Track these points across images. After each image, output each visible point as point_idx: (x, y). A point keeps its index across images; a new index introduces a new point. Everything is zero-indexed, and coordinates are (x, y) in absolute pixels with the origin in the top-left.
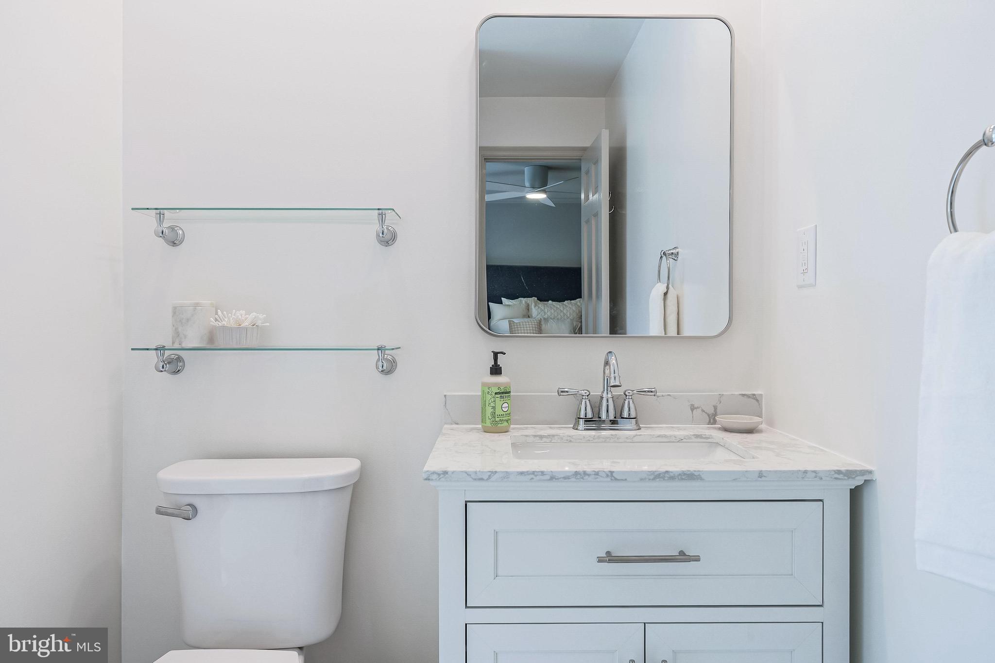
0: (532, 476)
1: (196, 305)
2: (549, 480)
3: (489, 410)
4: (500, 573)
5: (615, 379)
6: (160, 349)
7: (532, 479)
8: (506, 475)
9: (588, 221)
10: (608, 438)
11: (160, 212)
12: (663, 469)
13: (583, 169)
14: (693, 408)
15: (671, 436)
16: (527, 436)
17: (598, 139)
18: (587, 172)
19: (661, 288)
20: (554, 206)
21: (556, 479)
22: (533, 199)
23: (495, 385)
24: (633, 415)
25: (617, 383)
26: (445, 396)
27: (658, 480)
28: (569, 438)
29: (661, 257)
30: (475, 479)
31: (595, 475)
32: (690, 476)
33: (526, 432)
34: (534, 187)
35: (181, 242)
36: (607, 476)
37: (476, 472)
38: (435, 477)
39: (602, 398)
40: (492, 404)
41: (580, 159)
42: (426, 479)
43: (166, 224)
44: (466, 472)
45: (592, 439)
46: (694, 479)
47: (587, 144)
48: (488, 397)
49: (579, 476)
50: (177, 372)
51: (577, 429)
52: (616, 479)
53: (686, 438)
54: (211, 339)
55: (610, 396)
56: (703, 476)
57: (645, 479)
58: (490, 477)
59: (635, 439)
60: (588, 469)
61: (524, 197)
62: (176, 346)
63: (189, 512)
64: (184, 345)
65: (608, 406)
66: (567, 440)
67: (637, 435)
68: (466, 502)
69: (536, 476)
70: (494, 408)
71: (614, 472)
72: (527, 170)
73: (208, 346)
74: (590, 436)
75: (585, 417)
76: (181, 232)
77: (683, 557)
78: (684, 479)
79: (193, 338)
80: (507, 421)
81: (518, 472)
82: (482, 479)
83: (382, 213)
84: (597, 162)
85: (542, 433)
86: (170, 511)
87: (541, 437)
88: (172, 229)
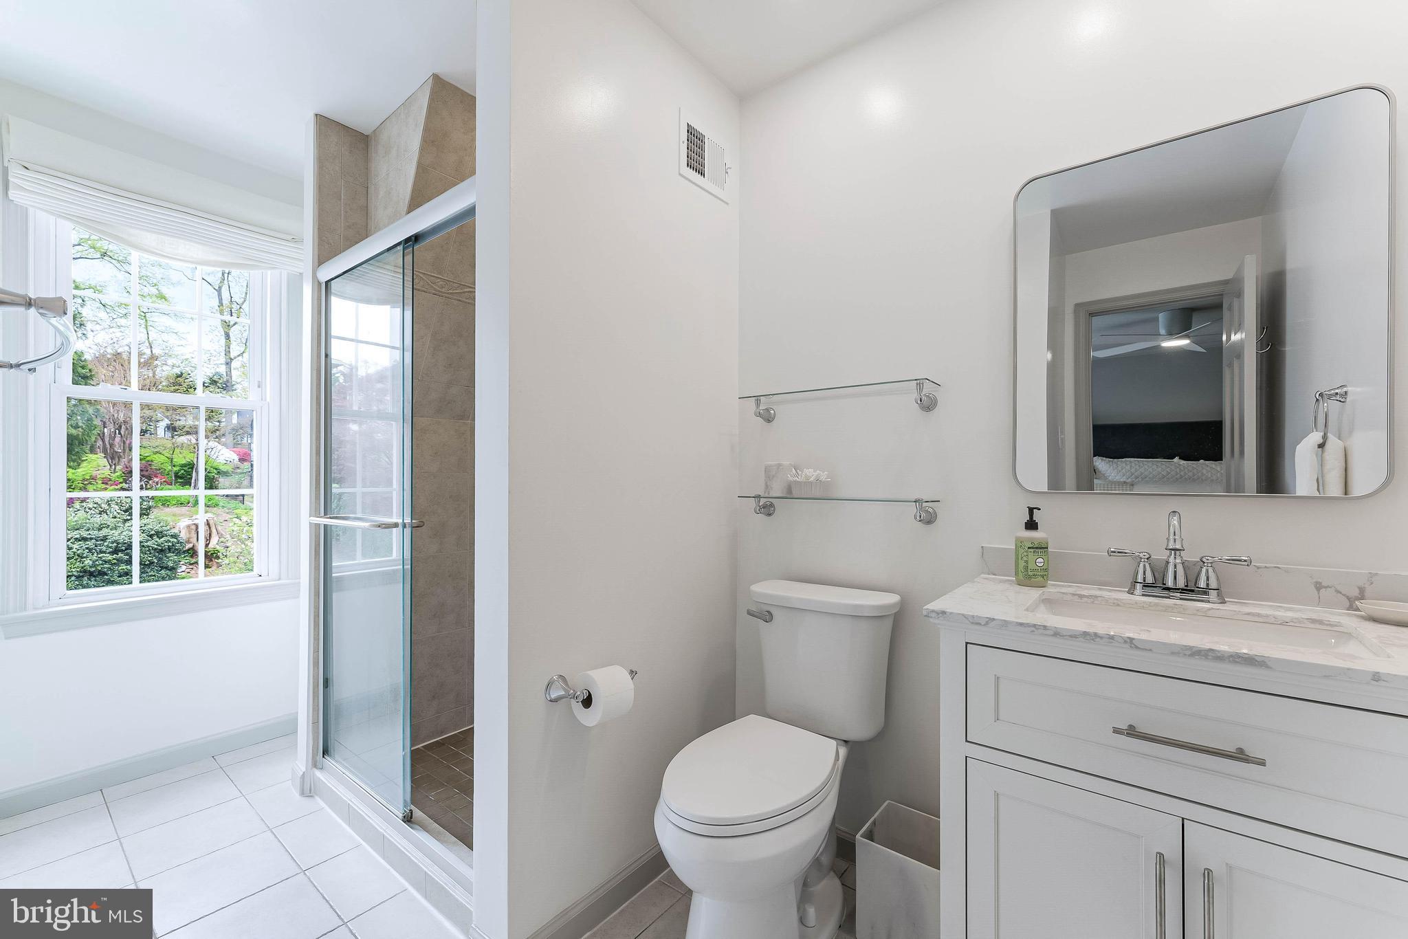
0: (1033, 629)
1: (779, 465)
2: (1053, 635)
3: (1022, 564)
4: (1001, 718)
5: (1175, 541)
6: (758, 497)
7: (1033, 631)
8: (1005, 624)
9: (1231, 365)
10: (1169, 607)
11: (757, 398)
12: (1208, 646)
13: (1225, 306)
14: (1319, 587)
15: (1267, 616)
16: (1064, 593)
17: (1240, 269)
18: (1230, 308)
19: (1315, 437)
20: (1204, 351)
21: (1061, 636)
22: (1175, 347)
23: (1032, 540)
24: (1213, 584)
25: (1178, 547)
26: (982, 547)
27: (1197, 657)
28: (1115, 601)
29: (1317, 400)
30: (973, 623)
31: (1109, 638)
32: (1250, 661)
33: (1064, 590)
34: (1171, 334)
35: (773, 419)
36: (1125, 642)
37: (973, 617)
38: (933, 615)
39: (1168, 562)
40: (1025, 559)
41: (1222, 295)
42: (926, 616)
43: (762, 407)
44: (963, 615)
45: (1147, 606)
46: (1256, 665)
47: (1229, 276)
48: (1021, 551)
49: (1088, 637)
50: (770, 515)
51: (1132, 594)
52: (1137, 647)
53: (1294, 620)
54: (789, 490)
55: (1178, 561)
56: (1269, 663)
57: (1179, 653)
58: (987, 623)
59: (1210, 614)
60: (1101, 632)
61: (1158, 347)
62: (767, 495)
63: (768, 617)
64: (771, 495)
65: (1175, 572)
66: (1114, 603)
67: (1213, 609)
68: (967, 643)
69: (1037, 629)
70: (1027, 562)
71: (1134, 639)
72: (1162, 317)
73: (788, 496)
74: (1144, 602)
75: (1144, 581)
76: (772, 412)
77: (1240, 756)
78: (1237, 662)
79: (777, 490)
80: (1043, 576)
81: (1017, 623)
82: (980, 624)
83: (920, 383)
84: (1239, 294)
85: (1085, 593)
86: (755, 614)
87: (1081, 596)
88: (767, 410)
